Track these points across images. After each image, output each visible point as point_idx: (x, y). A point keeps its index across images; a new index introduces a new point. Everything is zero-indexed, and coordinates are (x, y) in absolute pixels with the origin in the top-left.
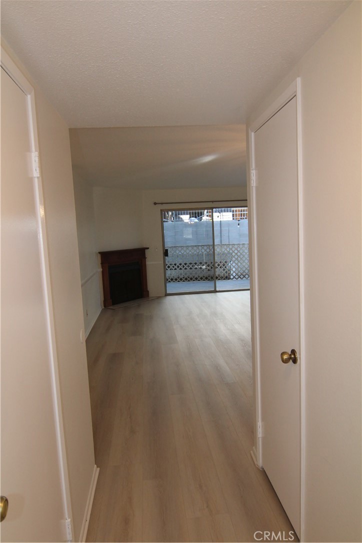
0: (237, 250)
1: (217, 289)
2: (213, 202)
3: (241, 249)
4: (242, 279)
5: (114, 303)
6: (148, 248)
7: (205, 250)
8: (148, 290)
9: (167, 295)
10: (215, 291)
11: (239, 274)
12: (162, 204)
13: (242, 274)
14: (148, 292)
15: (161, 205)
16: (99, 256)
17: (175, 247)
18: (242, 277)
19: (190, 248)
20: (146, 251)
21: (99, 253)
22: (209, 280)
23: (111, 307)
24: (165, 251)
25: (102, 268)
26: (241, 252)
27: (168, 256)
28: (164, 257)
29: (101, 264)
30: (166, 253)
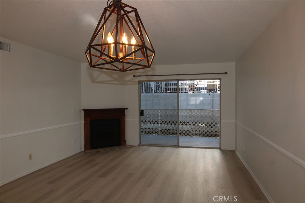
1: (180, 145)
2: (178, 75)
5: (92, 148)
6: (127, 109)
8: (126, 140)
14: (126, 141)
15: (139, 77)
16: (83, 113)
17: (166, 109)
21: (83, 110)
22: (190, 136)
24: (140, 112)
27: (143, 115)
28: (140, 116)
29: (85, 118)
30: (141, 113)
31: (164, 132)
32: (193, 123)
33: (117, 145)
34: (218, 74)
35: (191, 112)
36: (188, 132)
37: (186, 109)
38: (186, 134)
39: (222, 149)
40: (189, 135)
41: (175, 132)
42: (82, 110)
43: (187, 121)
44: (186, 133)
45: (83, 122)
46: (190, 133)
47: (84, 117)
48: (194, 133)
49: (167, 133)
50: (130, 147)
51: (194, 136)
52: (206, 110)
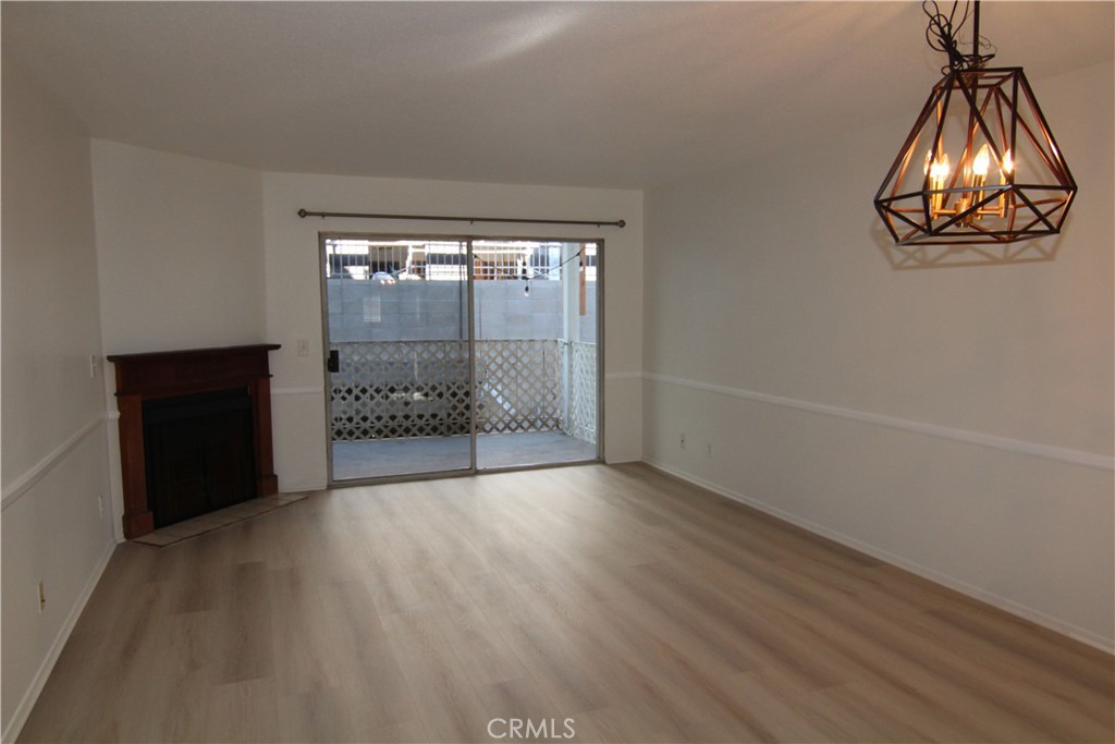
0: (516, 357)
1: (480, 466)
2: (472, 220)
3: (525, 353)
4: (526, 430)
5: (160, 523)
6: (277, 347)
7: (419, 355)
8: (275, 473)
9: (334, 485)
10: (473, 472)
11: (520, 418)
12: (323, 215)
13: (526, 418)
14: (275, 477)
15: (320, 218)
16: (110, 371)
18: (526, 424)
19: (391, 349)
20: (272, 354)
21: (110, 358)
22: (441, 434)
23: (150, 538)
24: (328, 356)
25: (120, 408)
26: (525, 360)
27: (337, 371)
28: (328, 373)
29: (118, 394)
30: (332, 363)
31: (345, 432)
32: (449, 388)
33: (245, 499)
34: (596, 226)
35: (444, 352)
36: (433, 422)
37: (425, 342)
38: (428, 429)
39: (608, 462)
40: (438, 432)
41: (386, 427)
42: (106, 361)
43: (430, 384)
44: (414, 425)
45: (113, 414)
46: (441, 424)
47: (115, 391)
48: (455, 424)
49: (357, 433)
50: (306, 498)
51: (455, 433)
52: (494, 341)
